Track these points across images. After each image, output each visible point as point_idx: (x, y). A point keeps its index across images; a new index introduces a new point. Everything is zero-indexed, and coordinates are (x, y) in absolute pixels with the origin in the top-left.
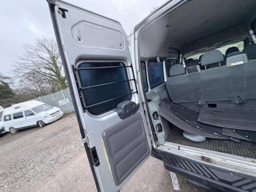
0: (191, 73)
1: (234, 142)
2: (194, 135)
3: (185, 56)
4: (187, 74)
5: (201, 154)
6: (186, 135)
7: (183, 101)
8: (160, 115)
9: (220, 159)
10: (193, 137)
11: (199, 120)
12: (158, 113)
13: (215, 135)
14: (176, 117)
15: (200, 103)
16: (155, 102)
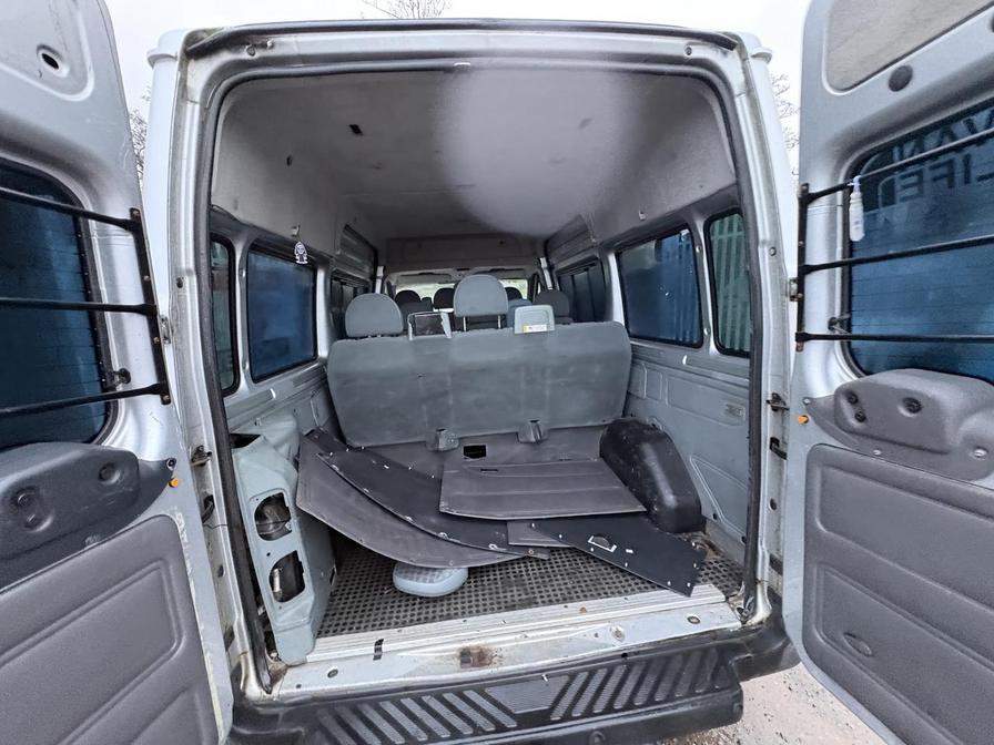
0: (423, 334)
1: (537, 560)
2: (435, 569)
3: (394, 278)
4: (411, 338)
5: (460, 641)
6: (405, 577)
7: (390, 439)
8: (298, 509)
9: (512, 637)
10: (431, 582)
11: (444, 507)
12: (288, 502)
13: (493, 554)
14: (366, 510)
15: (442, 445)
16: (276, 447)
